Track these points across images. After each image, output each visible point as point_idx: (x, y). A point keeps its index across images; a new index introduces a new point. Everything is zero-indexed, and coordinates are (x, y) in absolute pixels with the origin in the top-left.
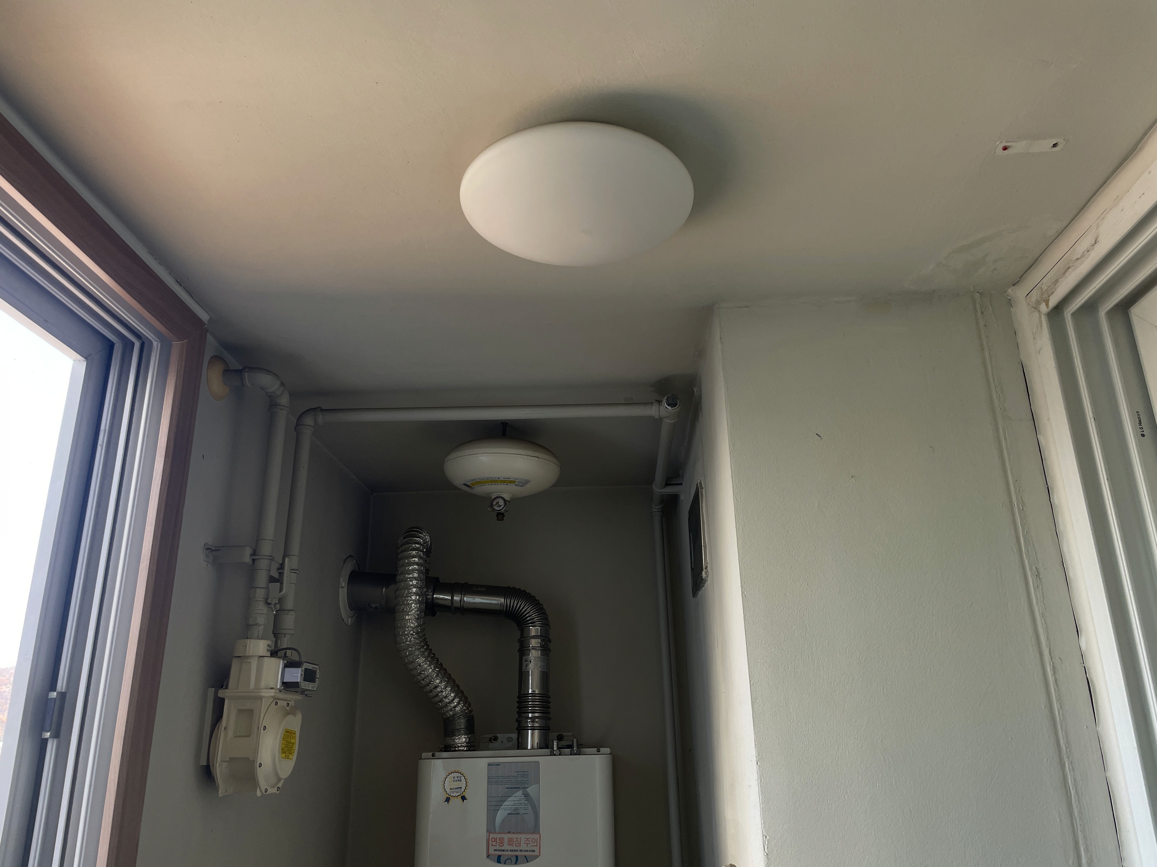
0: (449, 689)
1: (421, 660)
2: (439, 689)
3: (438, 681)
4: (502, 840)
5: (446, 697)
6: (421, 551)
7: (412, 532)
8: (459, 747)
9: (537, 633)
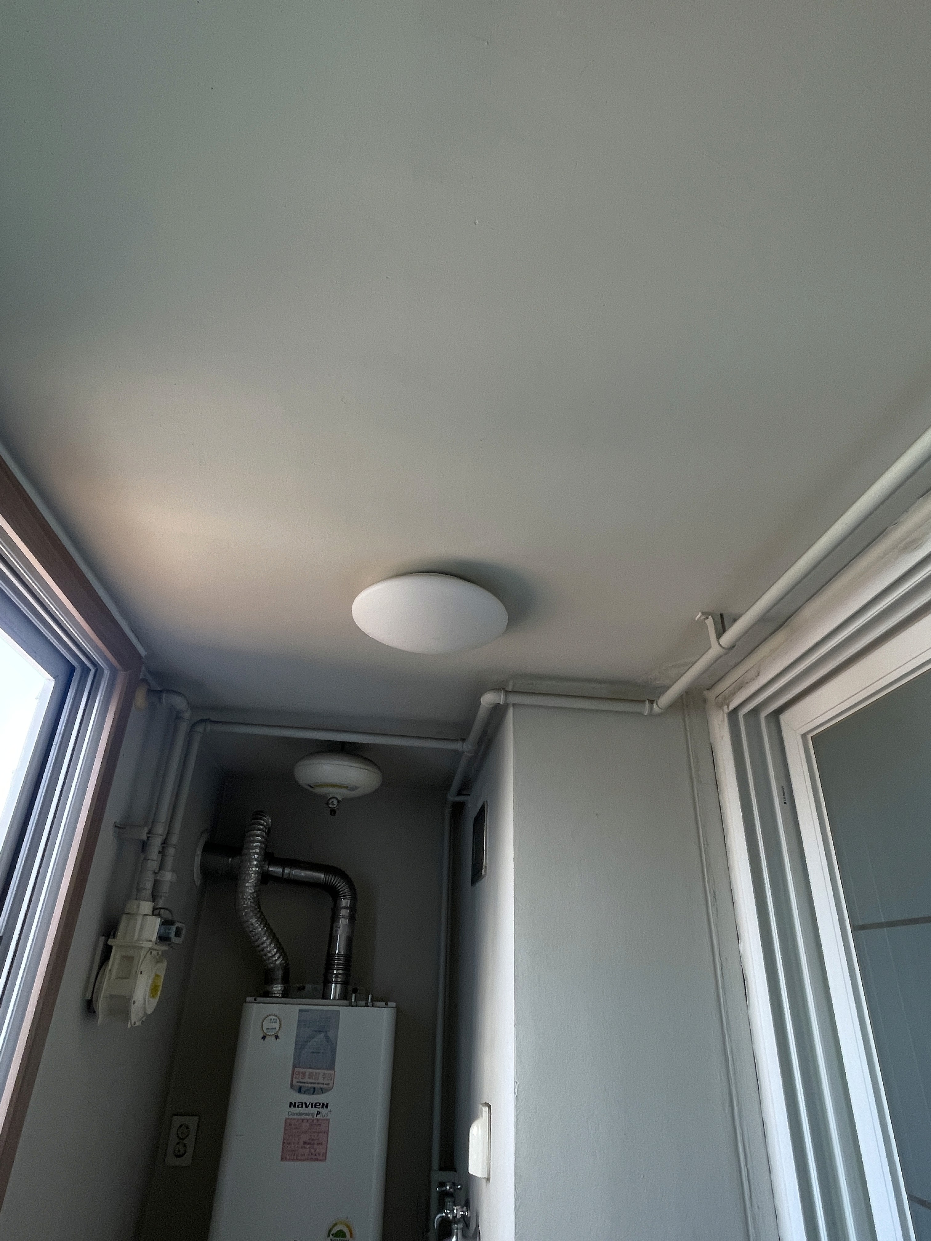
0: (273, 945)
1: (254, 920)
2: (265, 945)
3: (265, 938)
4: (304, 1074)
5: (269, 952)
6: (264, 831)
7: (258, 815)
8: (275, 994)
9: (347, 904)
